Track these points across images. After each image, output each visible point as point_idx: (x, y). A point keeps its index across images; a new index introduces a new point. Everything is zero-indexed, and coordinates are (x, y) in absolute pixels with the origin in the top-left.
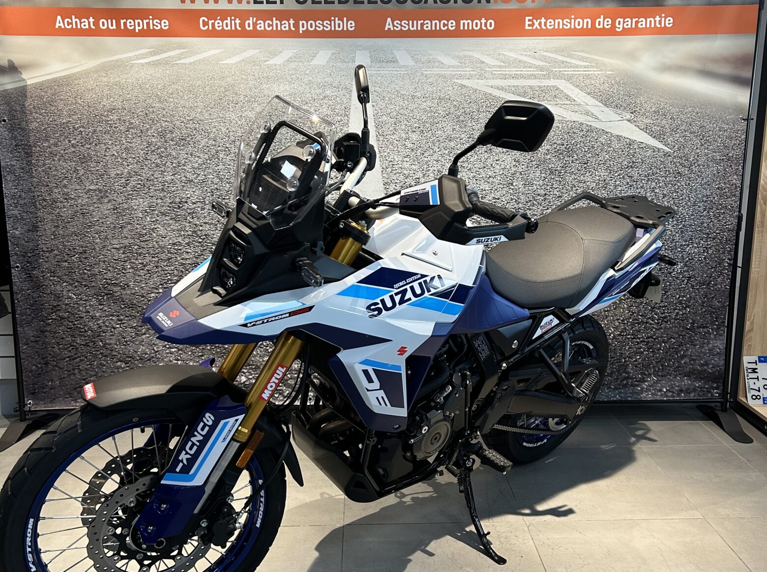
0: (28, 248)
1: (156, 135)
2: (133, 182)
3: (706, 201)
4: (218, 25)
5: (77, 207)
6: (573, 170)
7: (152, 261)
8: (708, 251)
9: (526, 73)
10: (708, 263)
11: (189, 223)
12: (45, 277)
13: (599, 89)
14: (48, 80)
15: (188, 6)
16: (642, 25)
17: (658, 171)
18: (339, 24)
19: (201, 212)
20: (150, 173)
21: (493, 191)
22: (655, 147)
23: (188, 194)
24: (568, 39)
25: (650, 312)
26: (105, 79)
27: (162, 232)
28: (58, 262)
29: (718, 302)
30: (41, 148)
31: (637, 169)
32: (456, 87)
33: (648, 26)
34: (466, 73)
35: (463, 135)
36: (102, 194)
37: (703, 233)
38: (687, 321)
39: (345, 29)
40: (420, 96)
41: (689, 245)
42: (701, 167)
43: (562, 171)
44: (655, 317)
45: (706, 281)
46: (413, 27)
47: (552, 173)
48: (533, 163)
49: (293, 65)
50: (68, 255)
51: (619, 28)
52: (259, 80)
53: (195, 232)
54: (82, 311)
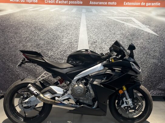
0: (2, 54)
1: (33, 28)
2: (27, 39)
4: (49, 2)
5: (14, 44)
6: (134, 39)
9: (124, 15)
12: (6, 61)
13: (142, 20)
14: (8, 14)
16: (152, 5)
17: (155, 40)
19: (44, 47)
20: (32, 37)
22: (155, 35)
23: (41, 42)
25: (152, 75)
26: (22, 14)
28: (9, 58)
30: (6, 30)
31: (150, 40)
32: (107, 18)
34: (109, 15)
35: (108, 30)
39: (80, 3)
46: (96, 3)
50: (11, 56)
51: (147, 5)
54: (14, 70)
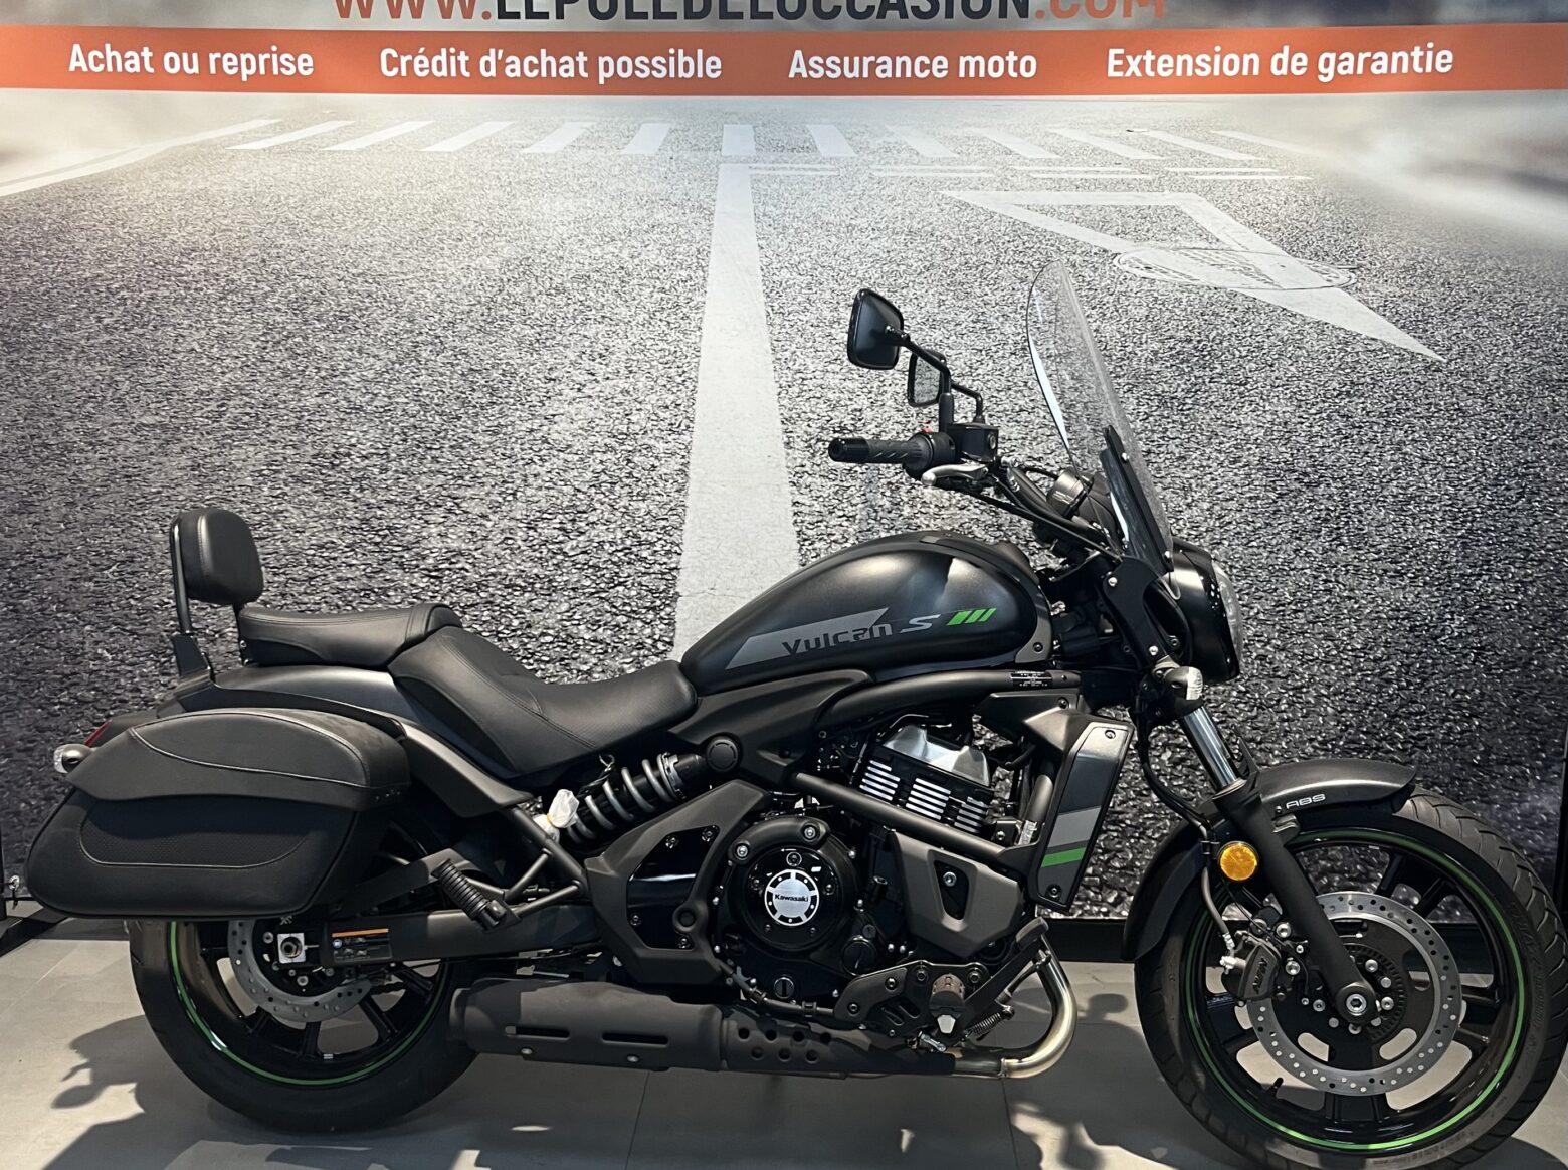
0: (12, 548)
1: (284, 308)
2: (233, 410)
3: (1525, 475)
4: (421, 66)
5: (115, 461)
6: (1212, 398)
7: (274, 582)
8: (1526, 590)
9: (1105, 176)
10: (1526, 618)
11: (354, 501)
12: (47, 612)
13: (1276, 215)
14: (54, 186)
15: (355, 22)
16: (1379, 68)
17: (1410, 405)
18: (686, 64)
19: (379, 478)
20: (271, 391)
21: (1027, 443)
22: (1405, 350)
23: (352, 437)
24: (1208, 101)
25: (1387, 725)
26: (174, 185)
27: (296, 518)
28: (73, 579)
29: (1548, 707)
30: (37, 333)
31: (1362, 400)
32: (948, 207)
33: (1394, 70)
34: (969, 175)
35: (962, 316)
36: (169, 435)
37: (1515, 548)
38: (1473, 748)
39: (700, 75)
40: (866, 225)
41: (1480, 575)
42: (1515, 396)
43: (1189, 401)
44: (1398, 737)
45: (1520, 659)
46: (852, 70)
47: (1163, 403)
48: (1121, 380)
49: (584, 156)
50: (95, 565)
51: (1326, 75)
52: (508, 189)
53: (365, 521)
54: (123, 687)
